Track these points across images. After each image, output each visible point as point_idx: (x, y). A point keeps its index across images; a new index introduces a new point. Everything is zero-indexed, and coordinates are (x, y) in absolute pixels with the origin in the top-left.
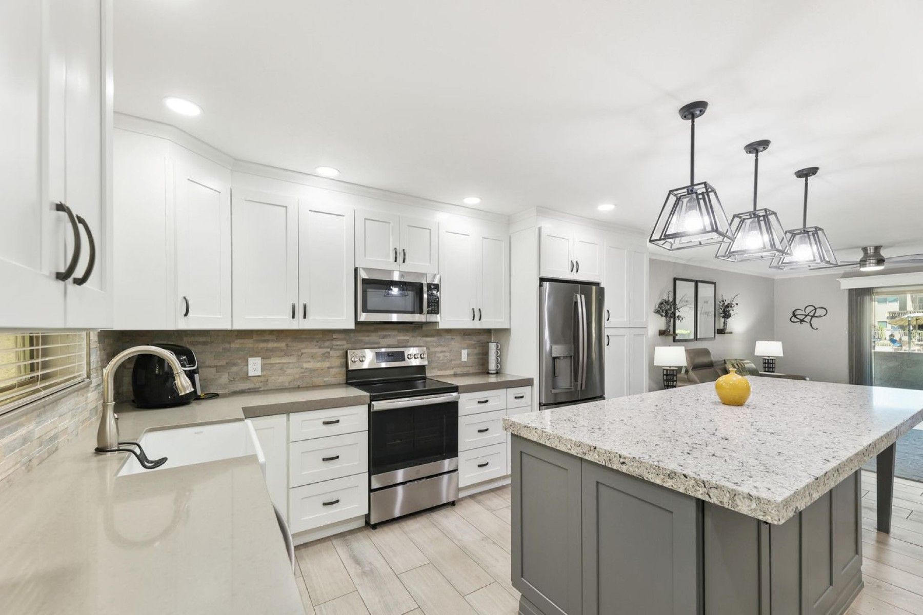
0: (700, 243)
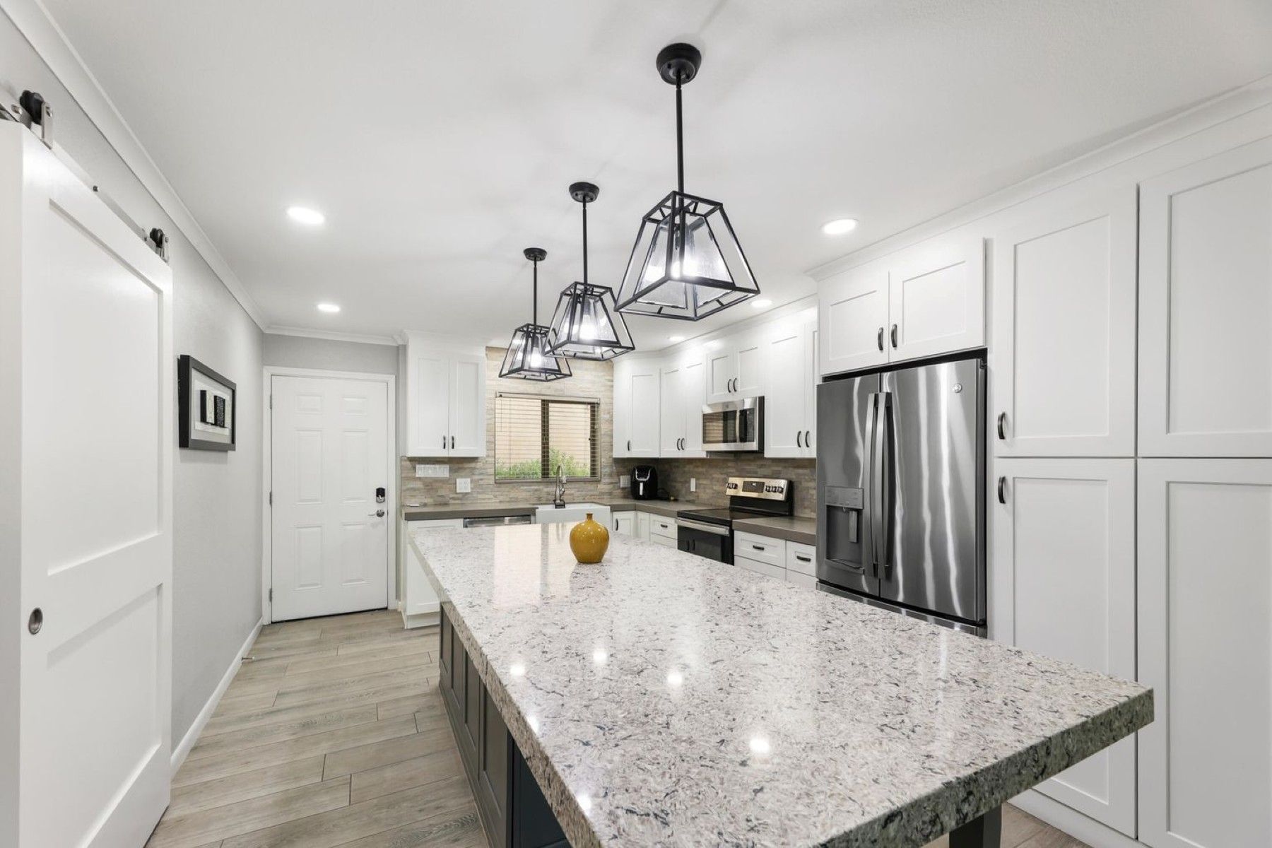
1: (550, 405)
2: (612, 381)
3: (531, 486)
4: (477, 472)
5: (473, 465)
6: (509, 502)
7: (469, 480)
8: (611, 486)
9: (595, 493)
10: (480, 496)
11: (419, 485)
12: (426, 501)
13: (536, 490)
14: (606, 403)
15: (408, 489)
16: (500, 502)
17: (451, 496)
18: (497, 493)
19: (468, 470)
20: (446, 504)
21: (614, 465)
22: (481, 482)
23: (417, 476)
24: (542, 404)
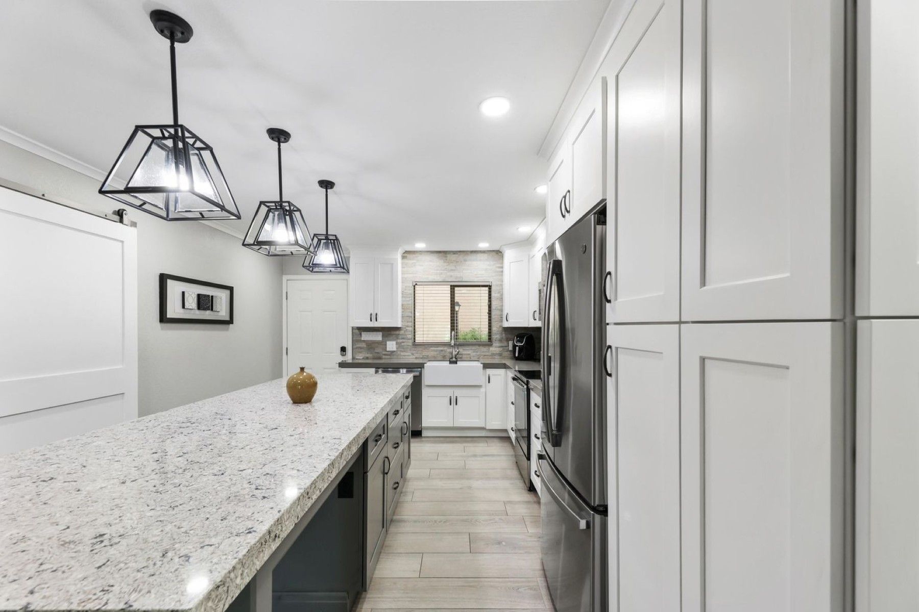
0: (331, 271)
1: (456, 289)
2: (502, 267)
3: (438, 347)
4: (400, 337)
5: (397, 332)
6: (422, 358)
7: (394, 343)
8: (501, 349)
9: (487, 354)
10: (402, 354)
11: (364, 345)
12: (367, 355)
13: (442, 351)
14: (497, 285)
15: (357, 348)
16: (416, 358)
17: (384, 353)
18: (414, 352)
19: (394, 336)
20: (380, 358)
21: (503, 332)
22: (403, 344)
23: (362, 339)
24: (451, 289)
